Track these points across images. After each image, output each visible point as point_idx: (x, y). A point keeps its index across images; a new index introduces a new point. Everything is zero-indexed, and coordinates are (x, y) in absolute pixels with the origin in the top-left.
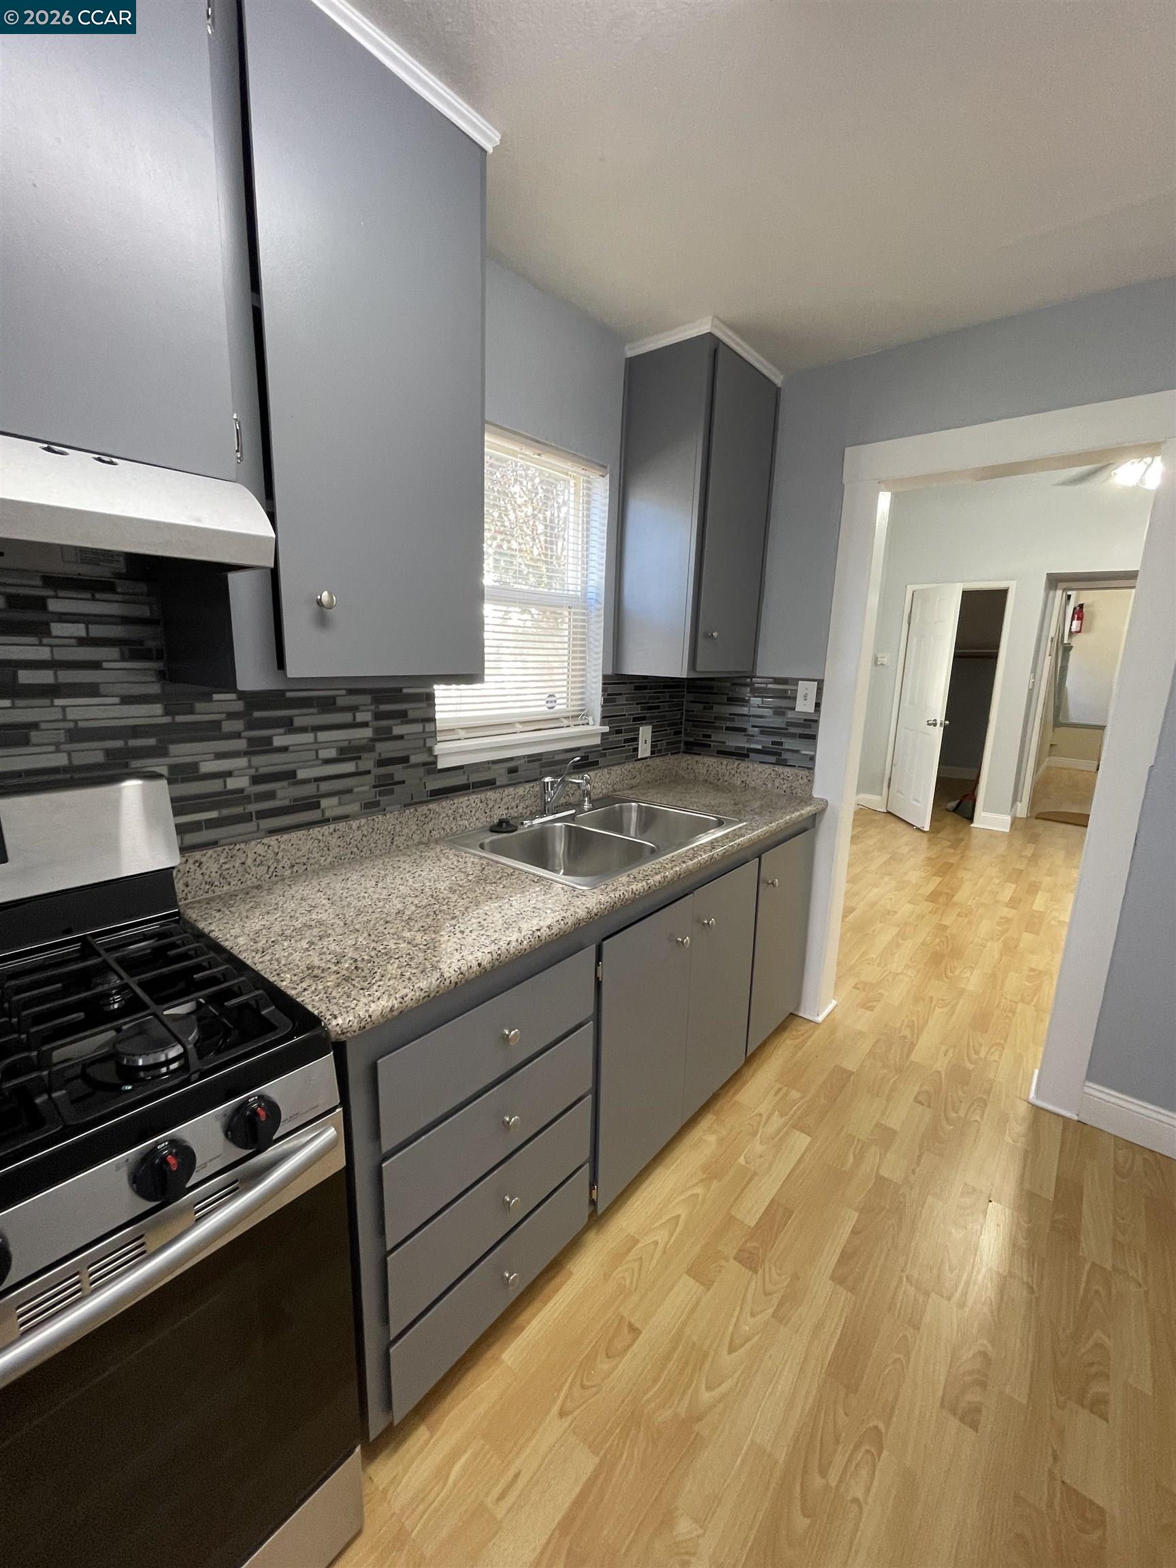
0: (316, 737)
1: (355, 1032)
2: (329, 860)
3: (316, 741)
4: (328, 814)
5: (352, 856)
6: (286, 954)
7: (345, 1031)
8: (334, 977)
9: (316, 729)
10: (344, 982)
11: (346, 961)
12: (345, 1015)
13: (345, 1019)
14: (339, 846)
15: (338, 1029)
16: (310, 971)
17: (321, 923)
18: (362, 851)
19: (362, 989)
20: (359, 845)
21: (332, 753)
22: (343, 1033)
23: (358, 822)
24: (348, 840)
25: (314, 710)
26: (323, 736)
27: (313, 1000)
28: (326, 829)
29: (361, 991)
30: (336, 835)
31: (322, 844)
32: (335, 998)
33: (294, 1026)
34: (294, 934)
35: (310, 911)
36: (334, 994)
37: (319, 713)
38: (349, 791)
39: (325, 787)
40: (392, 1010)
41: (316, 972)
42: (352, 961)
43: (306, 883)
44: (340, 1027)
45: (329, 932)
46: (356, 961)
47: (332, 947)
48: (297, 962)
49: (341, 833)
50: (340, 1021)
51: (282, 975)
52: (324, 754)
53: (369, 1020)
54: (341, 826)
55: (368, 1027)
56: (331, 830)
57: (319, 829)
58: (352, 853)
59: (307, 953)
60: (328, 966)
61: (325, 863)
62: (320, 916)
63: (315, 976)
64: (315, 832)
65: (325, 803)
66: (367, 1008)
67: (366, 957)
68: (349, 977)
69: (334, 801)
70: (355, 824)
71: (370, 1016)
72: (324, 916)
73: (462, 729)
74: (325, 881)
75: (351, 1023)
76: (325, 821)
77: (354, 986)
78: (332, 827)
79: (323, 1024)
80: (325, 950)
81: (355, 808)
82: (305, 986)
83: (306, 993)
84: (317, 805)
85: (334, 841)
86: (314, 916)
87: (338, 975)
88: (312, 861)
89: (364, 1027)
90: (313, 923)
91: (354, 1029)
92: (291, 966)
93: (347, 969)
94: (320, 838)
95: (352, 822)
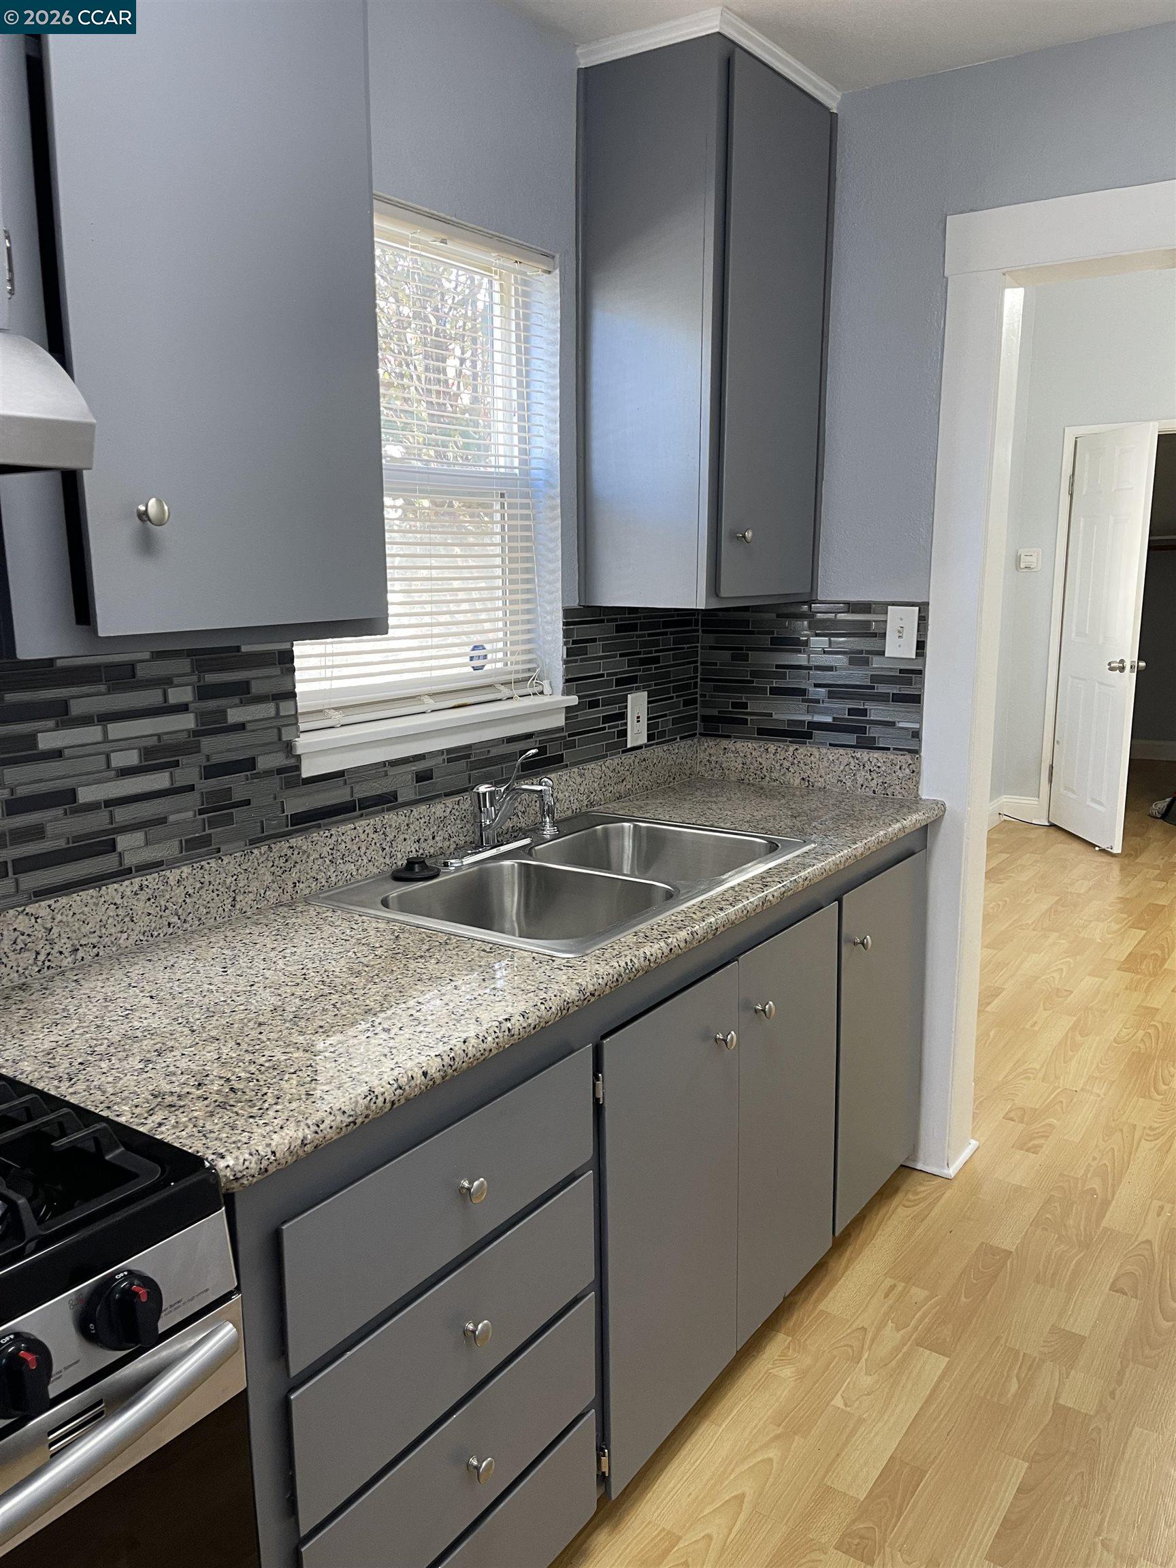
0: (105, 733)
1: (253, 1176)
2: (134, 937)
3: (106, 739)
4: (130, 860)
5: (171, 930)
6: (110, 1079)
7: (239, 1175)
8: (200, 1104)
9: (105, 718)
10: (219, 1110)
11: (212, 1083)
12: (236, 1153)
13: (237, 1158)
14: (150, 914)
15: (228, 1173)
16: (160, 1099)
17: (150, 1032)
18: (185, 921)
19: (251, 1117)
20: (180, 911)
21: (131, 758)
22: (237, 1179)
23: (178, 871)
24: (163, 903)
25: (102, 688)
26: (117, 730)
27: (178, 1137)
28: (127, 887)
29: (251, 1120)
30: (143, 896)
31: (121, 912)
32: (211, 1132)
33: (162, 1174)
34: (112, 1050)
35: (126, 1016)
36: (209, 1127)
37: (109, 692)
38: (162, 821)
39: (123, 815)
40: (303, 1144)
41: (169, 1100)
42: (222, 1082)
43: (104, 976)
44: (232, 1170)
45: (170, 1044)
46: (228, 1080)
47: (183, 1064)
48: (132, 1089)
49: (150, 892)
50: (230, 1161)
51: (116, 1107)
52: (122, 759)
53: (273, 1158)
54: (152, 880)
55: (272, 1169)
56: (136, 888)
57: (116, 886)
58: (169, 924)
59: (145, 1075)
60: (186, 1090)
61: (128, 943)
62: (145, 1023)
63: (170, 1106)
64: (111, 891)
65: (123, 842)
66: (267, 1140)
67: (243, 1075)
68: (225, 1103)
69: (138, 837)
70: (173, 875)
71: (273, 1153)
72: (154, 1023)
73: (336, 709)
74: (135, 971)
75: (247, 1163)
76: (124, 873)
77: (237, 1114)
78: (137, 881)
79: (207, 1164)
80: (172, 1069)
81: (168, 849)
82: (159, 1120)
83: (163, 1128)
84: (112, 846)
85: (140, 906)
86: (137, 1024)
87: (206, 1102)
88: (106, 940)
89: (266, 1170)
90: (139, 1034)
91: (252, 1172)
92: (126, 1094)
93: (218, 1092)
94: (119, 901)
95: (168, 873)
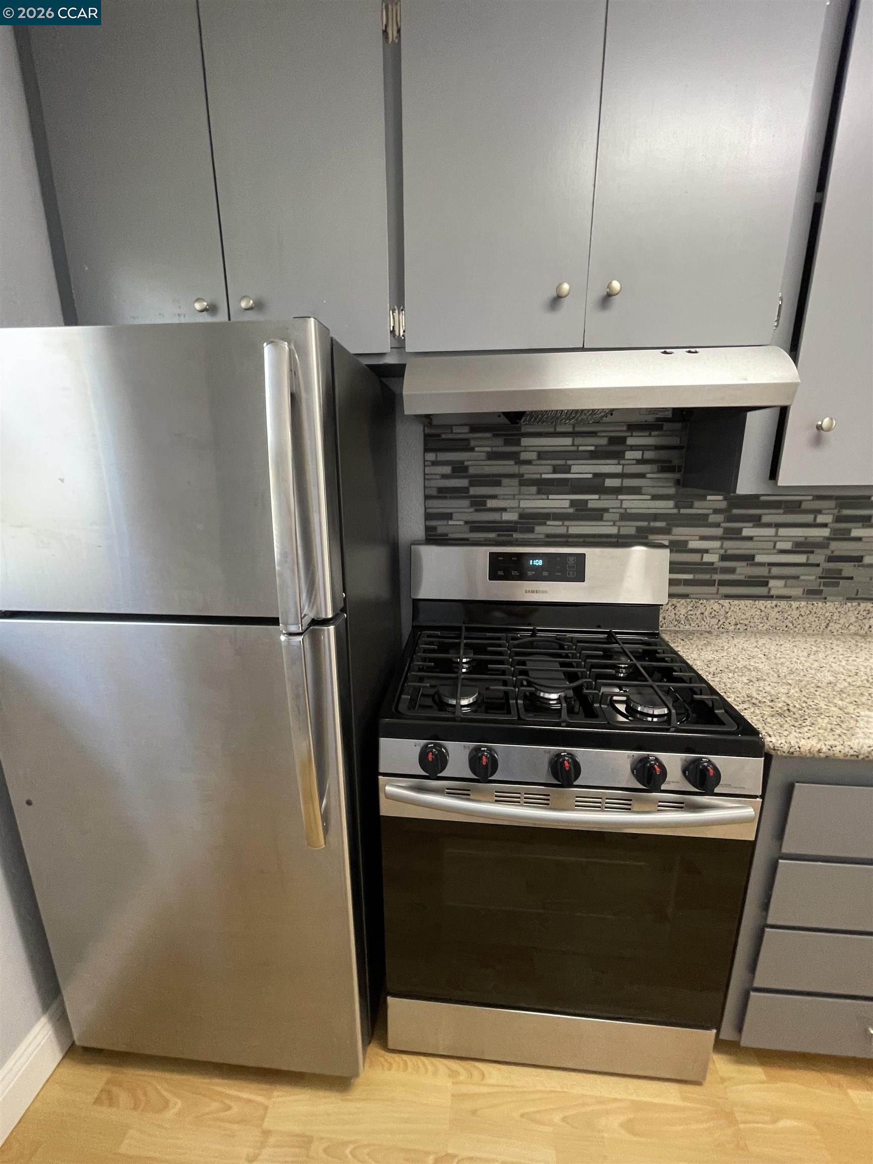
0: (777, 532)
1: (784, 752)
2: (766, 627)
3: (776, 535)
4: (773, 592)
5: (787, 629)
6: (731, 681)
7: (776, 748)
8: (768, 709)
9: (778, 526)
10: (777, 715)
11: (779, 702)
12: (778, 737)
13: (777, 740)
14: (777, 619)
15: (771, 744)
16: (750, 699)
17: (757, 669)
18: (796, 627)
19: (793, 726)
20: (794, 622)
21: (788, 546)
22: (774, 749)
23: (798, 603)
24: (786, 616)
25: (781, 511)
26: (783, 531)
27: (752, 718)
28: (769, 603)
30: (776, 610)
31: (763, 614)
32: (769, 723)
33: (737, 729)
34: (737, 670)
35: (749, 659)
36: (769, 720)
37: (784, 513)
38: (797, 577)
39: (775, 571)
40: (820, 751)
41: (754, 701)
42: (785, 704)
43: (746, 639)
44: (773, 744)
45: (765, 677)
46: (788, 705)
47: (768, 689)
48: (739, 689)
49: (780, 609)
50: (773, 739)
51: (728, 694)
52: (780, 545)
53: (798, 749)
54: (783, 604)
55: (796, 754)
56: (773, 605)
57: (763, 602)
58: (787, 626)
59: (747, 686)
60: (764, 700)
61: (762, 629)
62: (757, 665)
63: (754, 704)
64: (761, 604)
65: (772, 583)
66: (798, 740)
67: (797, 706)
68: (782, 714)
69: (781, 583)
70: (795, 604)
71: (799, 747)
72: (761, 666)
74: (761, 642)
75: (782, 745)
76: (771, 597)
77: (786, 721)
78: (775, 602)
79: (760, 736)
80: (761, 689)
81: (797, 592)
82: (746, 707)
83: (746, 711)
84: (766, 584)
85: (773, 614)
86: (752, 664)
87: (772, 709)
88: (752, 624)
89: (792, 753)
90: (752, 668)
91: (783, 750)
92: (735, 690)
93: (781, 708)
94: (763, 609)
95: (792, 603)
